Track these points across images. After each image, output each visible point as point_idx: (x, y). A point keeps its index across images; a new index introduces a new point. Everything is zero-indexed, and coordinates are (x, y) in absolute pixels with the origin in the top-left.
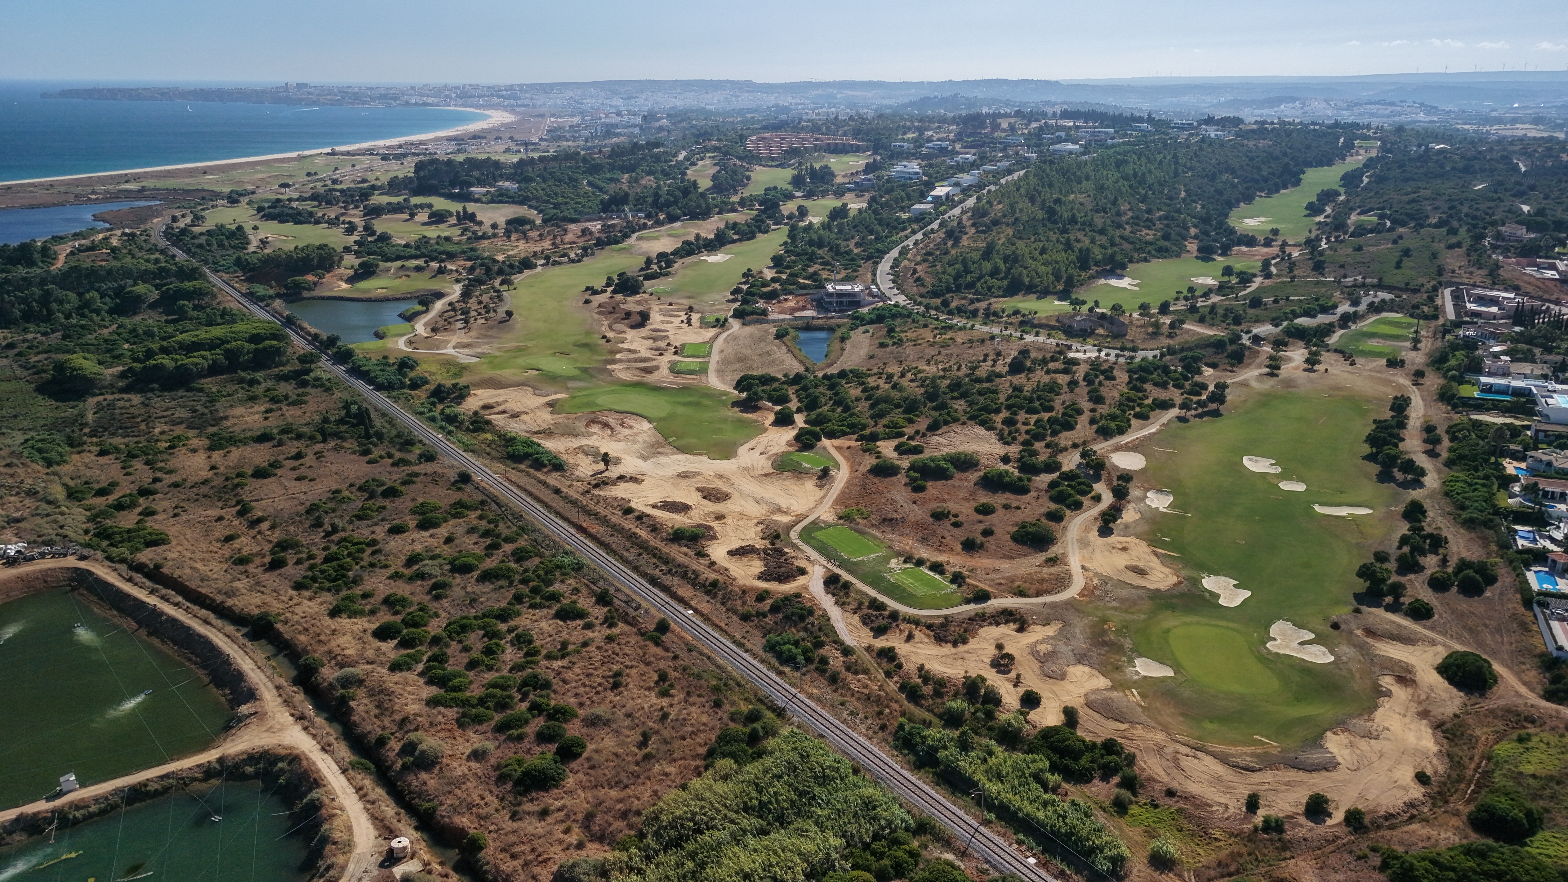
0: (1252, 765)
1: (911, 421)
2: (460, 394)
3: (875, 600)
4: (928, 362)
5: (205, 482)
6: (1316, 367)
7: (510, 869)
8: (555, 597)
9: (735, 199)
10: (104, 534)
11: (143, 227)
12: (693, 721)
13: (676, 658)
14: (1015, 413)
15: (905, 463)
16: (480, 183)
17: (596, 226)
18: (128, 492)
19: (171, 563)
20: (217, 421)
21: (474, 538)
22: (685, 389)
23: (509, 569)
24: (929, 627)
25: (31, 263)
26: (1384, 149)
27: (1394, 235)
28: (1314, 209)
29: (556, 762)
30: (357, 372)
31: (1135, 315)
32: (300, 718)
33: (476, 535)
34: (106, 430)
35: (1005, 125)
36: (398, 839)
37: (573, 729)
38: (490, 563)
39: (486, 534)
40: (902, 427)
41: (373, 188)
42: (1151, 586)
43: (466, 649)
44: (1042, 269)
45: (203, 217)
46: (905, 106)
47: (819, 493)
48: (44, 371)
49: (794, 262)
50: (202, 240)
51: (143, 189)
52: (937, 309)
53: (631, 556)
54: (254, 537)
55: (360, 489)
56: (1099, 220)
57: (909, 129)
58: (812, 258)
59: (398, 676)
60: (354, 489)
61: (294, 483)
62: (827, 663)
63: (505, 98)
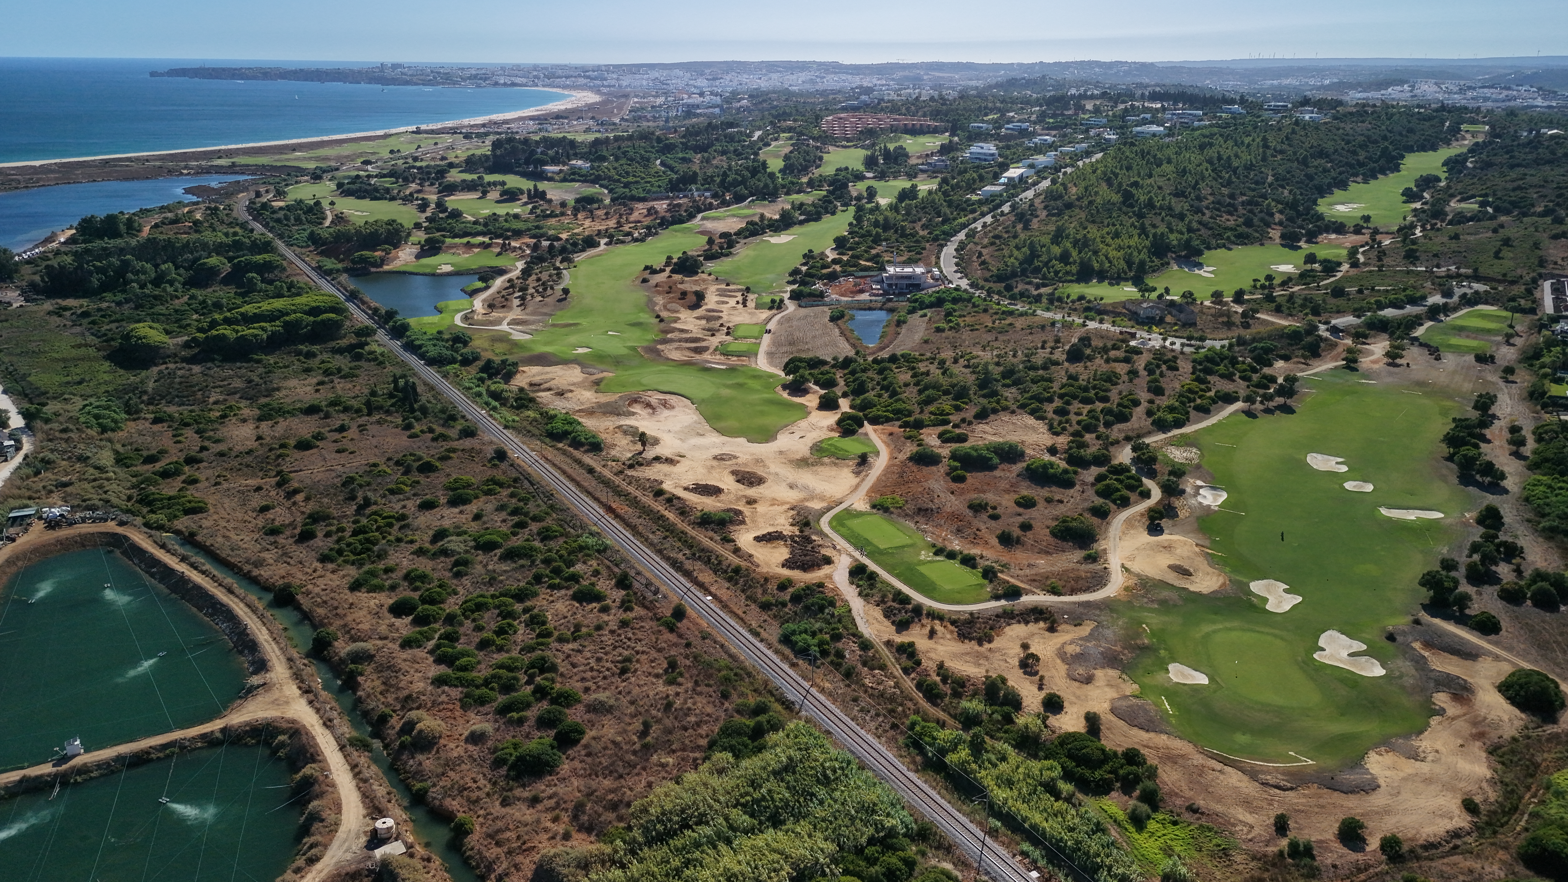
0: (1282, 783)
1: (958, 409)
2: (507, 371)
3: (899, 593)
4: (984, 348)
5: (249, 452)
6: (1398, 361)
7: (493, 856)
8: (575, 578)
9: (805, 180)
10: (146, 501)
11: (227, 202)
12: (697, 711)
13: (688, 645)
14: (1068, 403)
15: (945, 451)
16: (555, 161)
17: (662, 206)
18: (175, 459)
19: (205, 531)
20: (269, 393)
21: (504, 515)
22: (732, 369)
23: (532, 549)
24: (953, 623)
25: (116, 234)
26: (1494, 134)
27: (1494, 224)
28: (1410, 196)
29: (553, 748)
30: (411, 347)
31: (1207, 303)
32: (307, 691)
33: (504, 513)
34: (163, 398)
35: (1089, 106)
36: (383, 820)
37: (575, 715)
38: (517, 542)
39: (515, 512)
40: (948, 414)
41: (451, 165)
42: (1192, 588)
43: (479, 629)
44: (1113, 254)
45: (285, 192)
46: (990, 87)
47: (854, 480)
48: (113, 339)
49: (858, 243)
50: (281, 215)
51: (234, 165)
52: (999, 293)
53: (655, 538)
54: (289, 508)
55: (398, 463)
56: (1179, 205)
57: (991, 111)
58: (877, 241)
59: (408, 654)
60: (391, 463)
61: (334, 455)
62: (843, 657)
63: (592, 79)
